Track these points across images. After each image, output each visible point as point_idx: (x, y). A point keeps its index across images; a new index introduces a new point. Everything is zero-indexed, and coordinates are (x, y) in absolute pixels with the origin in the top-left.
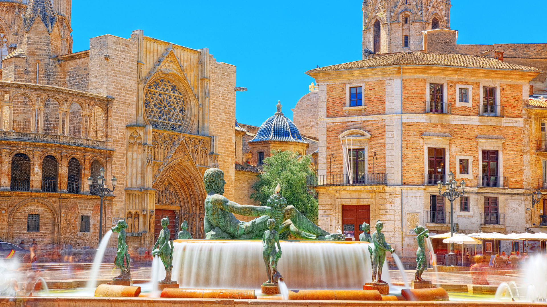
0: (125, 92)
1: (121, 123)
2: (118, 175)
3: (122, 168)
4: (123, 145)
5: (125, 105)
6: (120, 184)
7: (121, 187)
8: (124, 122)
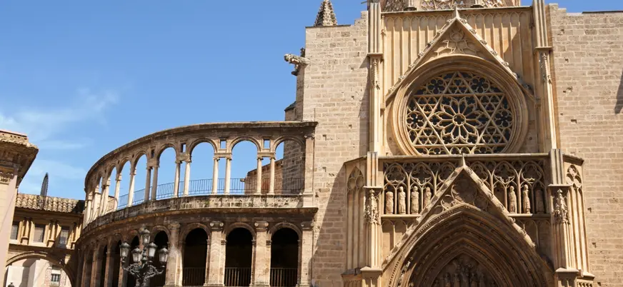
0: (341, 108)
1: (333, 160)
2: (327, 251)
3: (336, 237)
4: (338, 196)
5: (341, 129)
6: (332, 266)
7: (333, 271)
8: (341, 157)
